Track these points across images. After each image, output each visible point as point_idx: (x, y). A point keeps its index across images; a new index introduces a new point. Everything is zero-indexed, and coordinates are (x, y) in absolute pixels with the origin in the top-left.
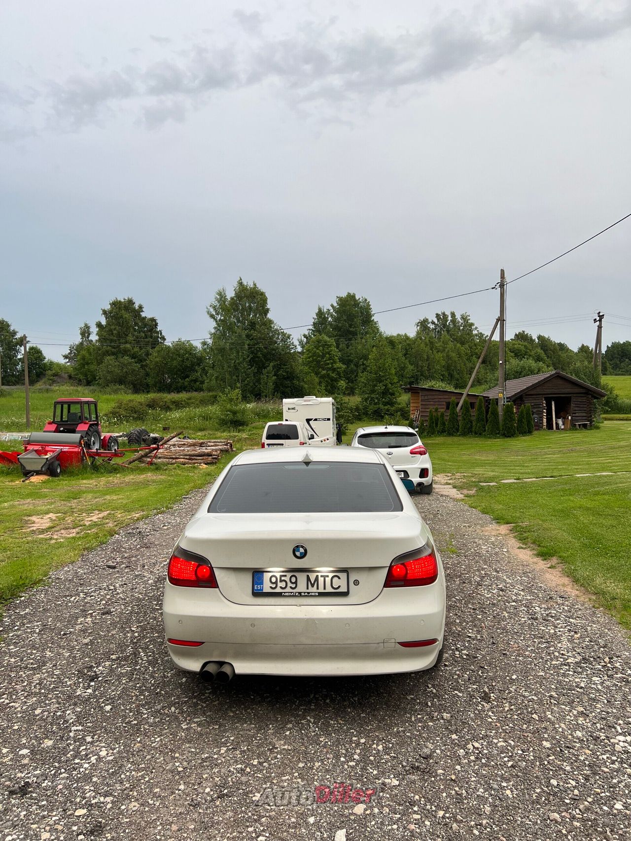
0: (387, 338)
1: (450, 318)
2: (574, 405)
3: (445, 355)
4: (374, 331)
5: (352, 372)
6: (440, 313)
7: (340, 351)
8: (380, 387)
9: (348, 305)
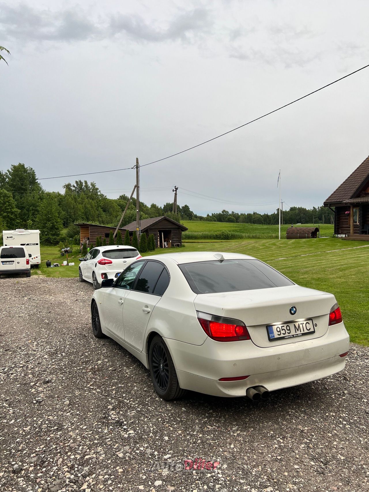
0: (46, 193)
1: (84, 184)
2: (173, 235)
3: (83, 206)
4: (38, 189)
5: (25, 214)
6: (78, 181)
7: (16, 201)
8: (49, 225)
9: (20, 171)
